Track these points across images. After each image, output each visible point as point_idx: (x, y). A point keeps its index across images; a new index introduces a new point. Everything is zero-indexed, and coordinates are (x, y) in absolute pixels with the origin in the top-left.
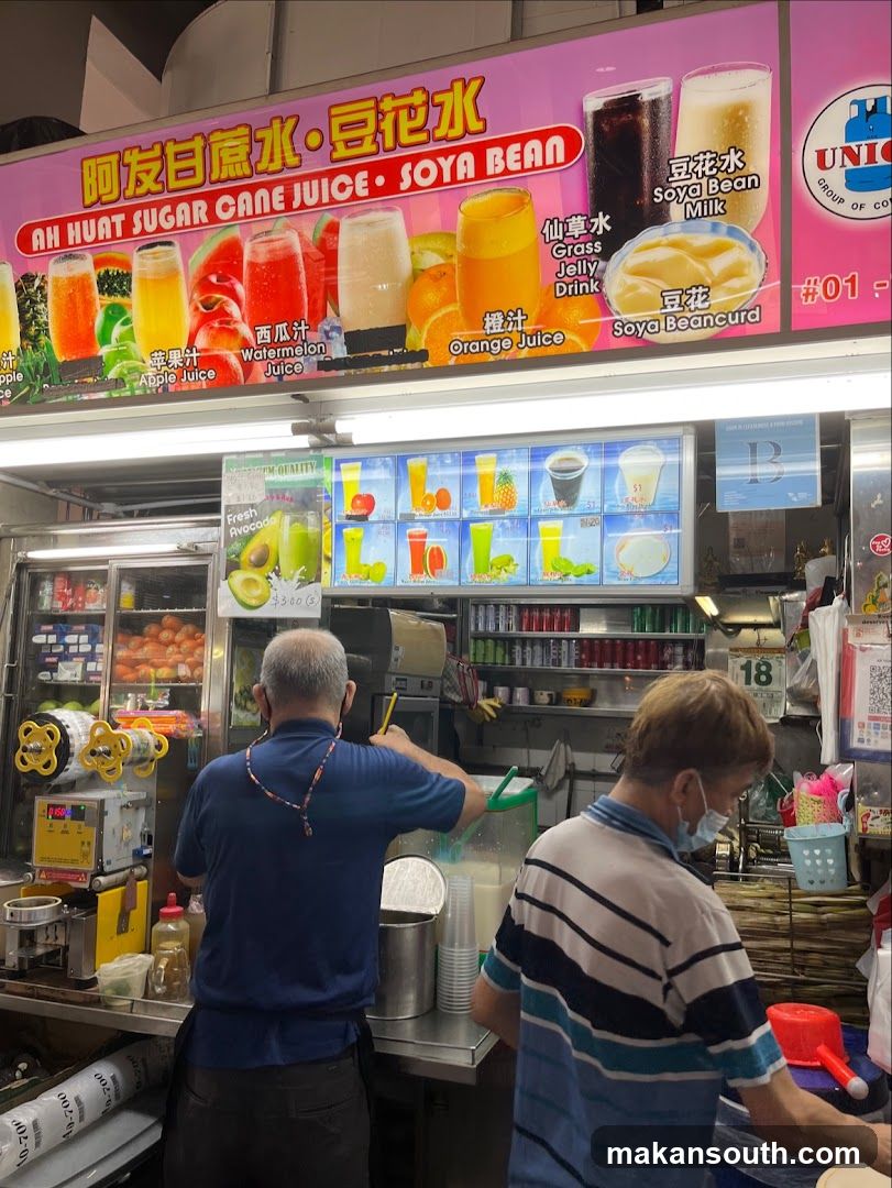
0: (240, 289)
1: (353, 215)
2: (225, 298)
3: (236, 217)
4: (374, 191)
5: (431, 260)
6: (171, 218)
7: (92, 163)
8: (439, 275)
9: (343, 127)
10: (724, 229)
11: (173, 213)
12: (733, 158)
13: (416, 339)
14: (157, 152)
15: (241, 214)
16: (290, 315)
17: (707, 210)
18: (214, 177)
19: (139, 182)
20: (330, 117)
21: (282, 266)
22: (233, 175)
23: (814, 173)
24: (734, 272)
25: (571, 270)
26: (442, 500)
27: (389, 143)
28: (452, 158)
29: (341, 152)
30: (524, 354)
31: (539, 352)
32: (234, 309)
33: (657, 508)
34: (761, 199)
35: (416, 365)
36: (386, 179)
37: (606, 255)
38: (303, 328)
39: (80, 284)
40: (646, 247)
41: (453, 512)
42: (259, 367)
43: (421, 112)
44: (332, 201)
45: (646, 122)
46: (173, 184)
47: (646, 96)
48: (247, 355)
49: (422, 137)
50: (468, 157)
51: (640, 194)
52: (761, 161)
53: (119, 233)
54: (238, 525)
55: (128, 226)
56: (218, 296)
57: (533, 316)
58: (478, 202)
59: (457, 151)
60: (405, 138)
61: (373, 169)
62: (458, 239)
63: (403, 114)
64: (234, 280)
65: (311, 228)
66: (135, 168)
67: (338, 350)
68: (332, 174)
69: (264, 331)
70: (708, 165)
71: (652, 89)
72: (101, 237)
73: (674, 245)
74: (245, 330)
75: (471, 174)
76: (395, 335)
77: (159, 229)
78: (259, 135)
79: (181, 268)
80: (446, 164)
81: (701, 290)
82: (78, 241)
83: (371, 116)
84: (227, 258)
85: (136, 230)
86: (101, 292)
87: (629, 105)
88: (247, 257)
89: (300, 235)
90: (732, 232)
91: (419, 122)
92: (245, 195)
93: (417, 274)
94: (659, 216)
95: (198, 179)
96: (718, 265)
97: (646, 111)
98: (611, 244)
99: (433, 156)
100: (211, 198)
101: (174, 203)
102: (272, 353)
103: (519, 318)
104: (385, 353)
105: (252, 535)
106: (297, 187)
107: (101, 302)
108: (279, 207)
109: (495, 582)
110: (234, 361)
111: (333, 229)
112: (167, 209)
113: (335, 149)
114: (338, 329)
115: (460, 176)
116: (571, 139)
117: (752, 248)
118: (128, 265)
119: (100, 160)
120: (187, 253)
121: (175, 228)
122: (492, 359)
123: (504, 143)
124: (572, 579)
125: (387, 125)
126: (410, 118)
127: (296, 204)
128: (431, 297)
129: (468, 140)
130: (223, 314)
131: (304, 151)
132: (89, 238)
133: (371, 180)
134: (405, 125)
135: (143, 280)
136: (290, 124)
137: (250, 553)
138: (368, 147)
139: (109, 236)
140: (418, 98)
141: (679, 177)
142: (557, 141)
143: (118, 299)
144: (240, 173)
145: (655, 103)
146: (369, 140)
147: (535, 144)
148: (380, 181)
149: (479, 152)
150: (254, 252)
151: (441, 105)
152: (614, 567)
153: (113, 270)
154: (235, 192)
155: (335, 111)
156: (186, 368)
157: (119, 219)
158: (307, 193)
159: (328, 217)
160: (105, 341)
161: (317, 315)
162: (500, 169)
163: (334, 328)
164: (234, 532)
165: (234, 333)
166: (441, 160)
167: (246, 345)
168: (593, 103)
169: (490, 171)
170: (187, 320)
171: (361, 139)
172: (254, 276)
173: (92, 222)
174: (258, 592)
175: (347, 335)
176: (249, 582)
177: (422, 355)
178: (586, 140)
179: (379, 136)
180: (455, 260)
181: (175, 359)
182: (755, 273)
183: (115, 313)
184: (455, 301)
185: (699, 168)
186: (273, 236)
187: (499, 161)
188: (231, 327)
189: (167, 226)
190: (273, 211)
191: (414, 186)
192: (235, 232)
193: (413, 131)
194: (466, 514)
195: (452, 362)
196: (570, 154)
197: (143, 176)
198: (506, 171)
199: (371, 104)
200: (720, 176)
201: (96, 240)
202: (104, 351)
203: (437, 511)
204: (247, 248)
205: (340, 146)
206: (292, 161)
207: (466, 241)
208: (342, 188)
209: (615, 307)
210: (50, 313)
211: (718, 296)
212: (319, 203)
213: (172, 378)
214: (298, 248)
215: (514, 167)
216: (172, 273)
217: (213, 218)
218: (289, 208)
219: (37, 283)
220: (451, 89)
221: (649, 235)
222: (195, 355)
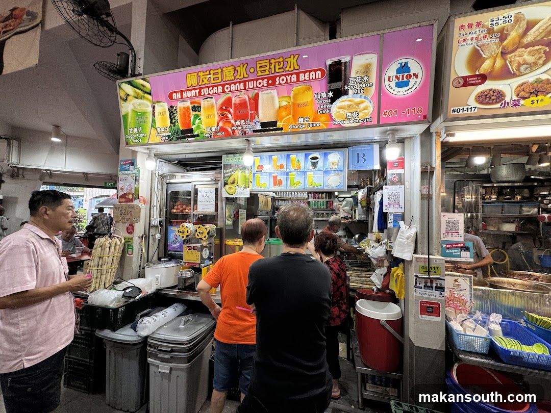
0: (231, 111)
1: (263, 91)
2: (227, 113)
3: (230, 91)
5: (284, 103)
6: (212, 91)
7: (189, 75)
8: (286, 108)
9: (260, 67)
10: (363, 97)
11: (213, 89)
12: (366, 78)
13: (279, 125)
14: (208, 73)
15: (232, 90)
16: (245, 117)
17: (360, 91)
18: (224, 80)
19: (203, 81)
21: (243, 105)
22: (229, 79)
23: (387, 82)
24: (365, 108)
25: (322, 107)
26: (282, 167)
27: (273, 72)
28: (290, 76)
29: (260, 74)
30: (309, 129)
31: (313, 128)
32: (230, 116)
33: (338, 169)
34: (373, 90)
35: (280, 131)
36: (272, 82)
37: (331, 103)
38: (249, 121)
39: (187, 109)
40: (342, 101)
41: (285, 170)
42: (237, 132)
43: (282, 63)
44: (257, 87)
45: (343, 68)
46: (213, 82)
47: (343, 61)
48: (233, 128)
49: (282, 70)
50: (295, 76)
52: (373, 79)
53: (197, 95)
54: (227, 173)
55: (200, 93)
56: (225, 112)
57: (312, 119)
58: (297, 88)
59: (292, 74)
60: (277, 71)
61: (269, 79)
62: (292, 98)
63: (277, 64)
64: (230, 108)
65: (251, 94)
66: (202, 77)
67: (259, 127)
68: (257, 80)
69: (238, 122)
70: (359, 80)
71: (345, 59)
72: (192, 96)
73: (350, 101)
74: (233, 122)
75: (295, 81)
76: (274, 124)
77: (209, 94)
78: (237, 69)
79: (215, 105)
80: (289, 78)
81: (357, 113)
82: (186, 97)
83: (268, 64)
84: (228, 102)
85: (202, 94)
86: (193, 111)
87: (339, 63)
88: (233, 102)
89: (248, 96)
90: (365, 98)
91: (281, 66)
92: (233, 85)
93: (280, 107)
94: (346, 93)
95: (220, 80)
96: (362, 106)
97: (343, 65)
98: (333, 100)
99: (285, 75)
100: (223, 86)
101: (213, 87)
102: (240, 128)
103: (308, 119)
104: (271, 128)
105: (231, 176)
106: (247, 83)
107: (193, 114)
108: (242, 88)
109: (296, 188)
110: (230, 130)
111: (257, 95)
112: (211, 88)
113: (258, 73)
114: (258, 122)
115: (292, 81)
116: (322, 71)
117: (370, 102)
118: (200, 104)
119: (191, 75)
120: (216, 100)
121: (213, 94)
122: (300, 130)
123: (304, 72)
124: (316, 187)
125: (272, 67)
126: (279, 65)
127: (247, 88)
128: (284, 113)
129: (295, 71)
130: (227, 117)
131: (249, 73)
132: (189, 96)
133: (268, 82)
134: (277, 67)
135: (204, 108)
136: (245, 66)
137: (230, 181)
138: (267, 72)
139: (195, 96)
140: (281, 60)
141: (351, 83)
142: (319, 72)
143: (197, 113)
144: (231, 79)
145: (346, 63)
146: (267, 71)
147: (313, 73)
148: (270, 82)
149: (298, 75)
150: (235, 100)
151: (287, 62)
152: (327, 184)
153: (196, 105)
154: (230, 84)
155: (258, 63)
156: (216, 131)
157: (197, 91)
158: (250, 85)
159: (256, 91)
160: (194, 124)
161: (252, 118)
162: (303, 79)
163: (257, 121)
164: (226, 175)
165: (230, 122)
166: (287, 77)
167: (233, 126)
168: (329, 62)
169: (301, 80)
170: (217, 119)
171: (265, 70)
172: (235, 107)
173: (190, 92)
174: (232, 191)
175: (261, 123)
176: (230, 188)
177: (282, 129)
178: (327, 72)
179: (270, 70)
180: (291, 104)
181: (213, 129)
182: (371, 109)
183: (197, 117)
184: (290, 115)
185: (357, 81)
186: (241, 96)
187: (303, 77)
188: (229, 121)
189: (211, 93)
190: (240, 90)
191: (280, 83)
192: (230, 95)
193: (279, 69)
194: (288, 170)
195: (289, 131)
196: (322, 76)
197: (204, 79)
198: (305, 80)
199: (268, 61)
200: (362, 83)
201: (191, 97)
202: (193, 127)
203: (280, 170)
204: (233, 99)
205: (259, 72)
206: (246, 76)
207: (294, 98)
208: (260, 83)
209: (334, 117)
210: (178, 116)
211: (361, 114)
212: (254, 87)
213: (213, 134)
214: (247, 100)
215: (307, 79)
216: (212, 106)
217: (224, 91)
218: (245, 89)
219: (174, 108)
220: (290, 57)
221: (343, 98)
222: (219, 128)
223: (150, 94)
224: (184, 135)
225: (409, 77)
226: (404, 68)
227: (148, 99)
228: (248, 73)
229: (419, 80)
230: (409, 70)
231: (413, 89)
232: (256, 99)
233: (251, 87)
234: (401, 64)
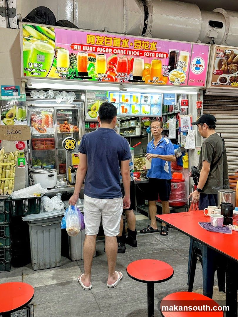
0: (116, 66)
1: (136, 58)
2: (114, 67)
3: (117, 53)
4: (140, 55)
5: (147, 67)
6: (105, 50)
7: (89, 36)
8: (148, 70)
9: (136, 44)
11: (105, 49)
12: (184, 63)
13: (143, 79)
14: (103, 38)
16: (124, 71)
17: (182, 68)
18: (114, 45)
19: (99, 42)
20: (134, 41)
21: (124, 63)
22: (117, 46)
23: (192, 67)
24: (183, 77)
25: (165, 73)
26: (127, 100)
27: (143, 48)
28: (152, 53)
29: (135, 47)
30: (158, 83)
31: (160, 84)
32: (115, 69)
33: (158, 104)
34: (186, 69)
35: (143, 83)
36: (142, 54)
37: (169, 72)
38: (126, 74)
39: (85, 58)
40: (174, 72)
41: (129, 103)
42: (118, 79)
43: (148, 45)
44: (133, 55)
45: (176, 55)
46: (106, 44)
47: (176, 52)
48: (116, 77)
49: (148, 49)
50: (154, 54)
51: (174, 65)
52: (187, 64)
53: (94, 50)
54: (90, 102)
55: (96, 50)
56: (112, 66)
57: (160, 78)
58: (154, 60)
59: (153, 52)
61: (140, 52)
62: (151, 65)
63: (145, 45)
64: (115, 64)
65: (130, 58)
66: (98, 40)
67: (132, 79)
68: (134, 51)
69: (120, 73)
70: (182, 63)
71: (177, 51)
72: (90, 50)
73: (177, 72)
74: (116, 73)
75: (154, 56)
76: (140, 78)
77: (102, 52)
78: (122, 41)
79: (106, 60)
80: (151, 54)
81: (179, 79)
82: (85, 50)
83: (141, 43)
84: (115, 60)
85: (98, 51)
86: (89, 60)
87: (174, 52)
89: (128, 59)
90: (183, 72)
91: (147, 46)
92: (119, 50)
93: (145, 69)
94: (176, 68)
95: (111, 45)
96: (182, 76)
97: (176, 54)
98: (170, 70)
100: (113, 49)
101: (106, 48)
102: (121, 77)
103: (158, 78)
104: (139, 80)
105: (93, 104)
106: (128, 51)
107: (89, 62)
108: (125, 53)
109: (135, 114)
110: (114, 77)
111: (133, 59)
112: (104, 49)
114: (132, 75)
115: (152, 56)
116: (167, 54)
117: (185, 74)
118: (95, 57)
119: (91, 36)
120: (107, 57)
121: (105, 52)
122: (153, 83)
123: (159, 53)
124: (146, 114)
125: (143, 45)
126: (146, 45)
127: (127, 54)
128: (146, 73)
129: (154, 51)
130: (113, 69)
132: (88, 50)
134: (145, 46)
135: (98, 60)
136: (128, 40)
137: (92, 108)
139: (92, 50)
140: (148, 43)
141: (179, 64)
142: (165, 55)
143: (92, 62)
144: (118, 46)
146: (140, 47)
147: (162, 54)
148: (141, 54)
149: (155, 53)
150: (119, 60)
151: (151, 45)
152: (152, 112)
153: (92, 57)
154: (117, 49)
155: (135, 41)
156: (104, 77)
157: (94, 48)
158: (130, 53)
159: (132, 57)
160: (89, 70)
161: (129, 73)
162: (158, 56)
163: (131, 75)
164: (89, 104)
166: (150, 53)
167: (116, 75)
168: (170, 51)
169: (157, 56)
170: (106, 69)
171: (139, 46)
172: (119, 64)
173: (88, 47)
174: (94, 115)
175: (133, 76)
176: (92, 113)
177: (144, 82)
178: (169, 55)
179: (141, 47)
180: (150, 68)
181: (103, 75)
182: (185, 78)
183: (92, 65)
184: (149, 74)
186: (123, 58)
187: (158, 55)
188: (114, 72)
190: (123, 54)
191: (146, 56)
192: (116, 56)
193: (146, 47)
194: (131, 103)
195: (148, 83)
196: (167, 57)
197: (100, 41)
198: (159, 57)
199: (141, 41)
201: (89, 51)
202: (88, 72)
203: (126, 102)
204: (118, 59)
205: (135, 46)
206: (127, 47)
207: (152, 66)
208: (135, 53)
209: (170, 79)
210: (77, 62)
211: (181, 80)
213: (102, 79)
214: (127, 61)
215: (160, 57)
216: (104, 60)
217: (113, 52)
218: (126, 54)
219: (75, 56)
220: (152, 43)
221: (175, 70)
222: (107, 75)
223: (54, 41)
224: (80, 76)
225: (200, 66)
226: (198, 62)
227: (51, 44)
228: (129, 45)
229: (203, 68)
230: (200, 63)
231: (201, 71)
232: (132, 61)
233: (130, 54)
234: (198, 59)
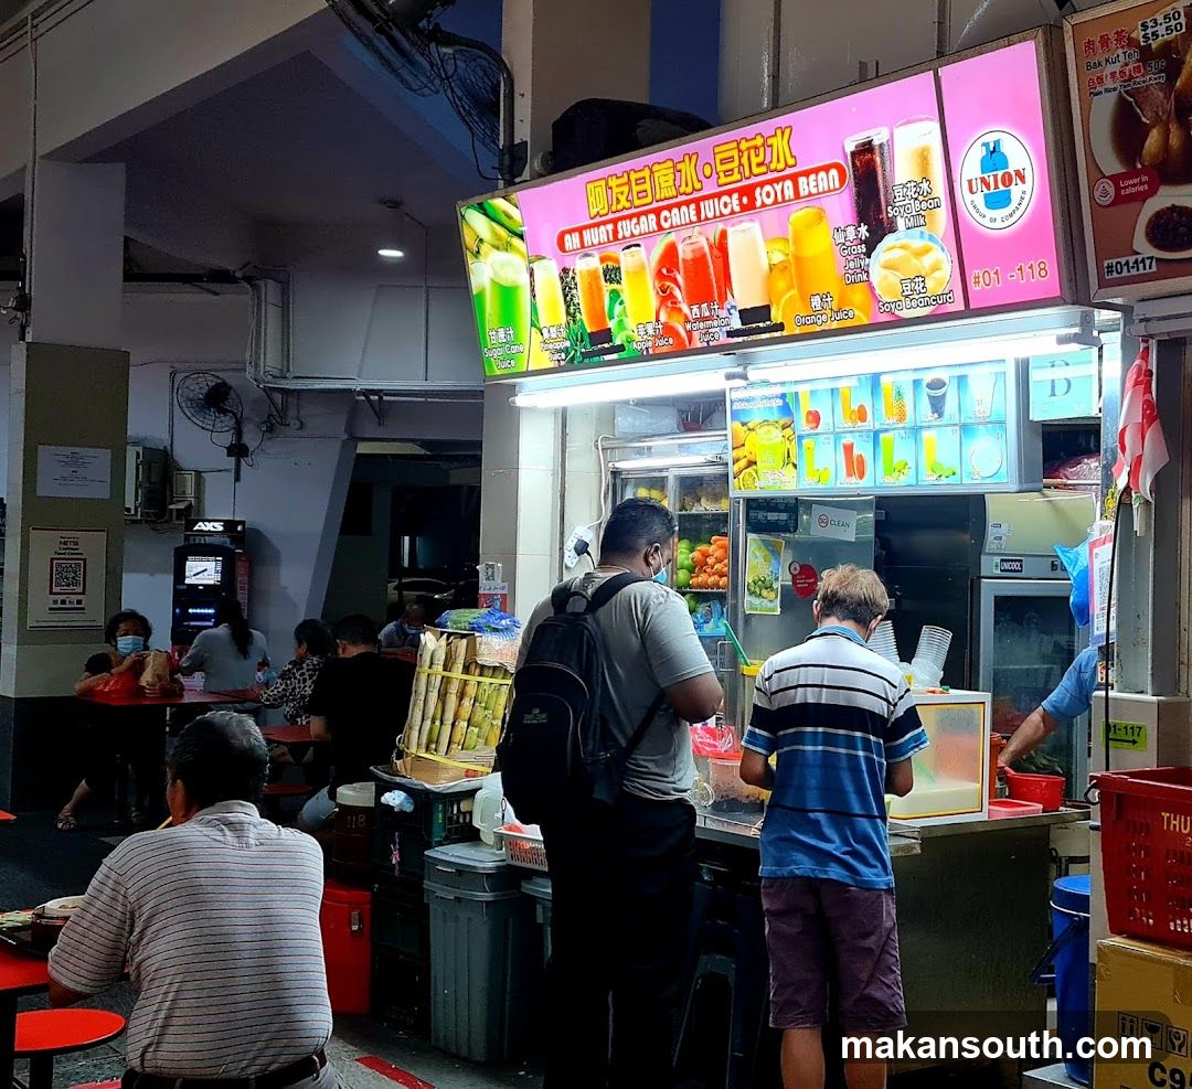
0: (680, 279)
1: (733, 225)
2: (672, 285)
3: (672, 226)
4: (744, 208)
5: (778, 258)
6: (637, 226)
7: (592, 185)
8: (783, 268)
9: (722, 162)
10: (926, 236)
11: (638, 223)
12: (925, 186)
13: (777, 316)
14: (625, 179)
15: (674, 224)
16: (708, 298)
17: (919, 221)
18: (658, 197)
19: (618, 201)
20: (714, 154)
21: (699, 261)
22: (667, 196)
23: (968, 197)
24: (935, 268)
25: (852, 265)
26: (862, 415)
27: (747, 174)
28: (781, 184)
29: (723, 180)
30: (835, 325)
31: (842, 324)
32: (677, 293)
33: (992, 419)
34: (942, 216)
35: (779, 334)
36: (748, 199)
37: (868, 254)
38: (716, 307)
39: (593, 274)
40: (888, 247)
41: (869, 424)
42: (696, 335)
43: (762, 150)
44: (722, 215)
45: (878, 160)
46: (637, 202)
47: (876, 142)
48: (688, 327)
49: (763, 169)
50: (789, 183)
51: (880, 211)
52: (939, 189)
53: (611, 238)
55: (615, 232)
56: (668, 284)
57: (836, 298)
58: (799, 215)
59: (783, 179)
60: (756, 170)
61: (740, 192)
62: (791, 243)
63: (752, 152)
64: (676, 272)
65: (713, 231)
66: (615, 190)
68: (719, 196)
69: (695, 308)
70: (914, 190)
71: (879, 136)
72: (602, 241)
73: (901, 247)
74: (685, 308)
75: (792, 197)
76: (763, 312)
77: (633, 235)
78: (679, 166)
79: (647, 265)
80: (778, 187)
81: (921, 279)
82: (590, 243)
83: (735, 154)
84: (670, 256)
85: (620, 236)
86: (606, 281)
87: (868, 148)
88: (681, 255)
89: (707, 239)
90: (931, 238)
91: (760, 159)
92: (675, 211)
93: (772, 266)
94: (893, 229)
95: (649, 200)
96: (928, 261)
97: (877, 151)
98: (871, 245)
99: (770, 182)
100: (657, 212)
101: (638, 216)
102: (701, 325)
103: (829, 299)
104: (761, 325)
106: (702, 204)
107: (607, 287)
108: (694, 219)
109: (897, 483)
110: (682, 331)
111: (724, 235)
112: (634, 220)
113: (719, 178)
115: (787, 198)
116: (841, 171)
117: (943, 250)
118: (617, 261)
119: (596, 184)
120: (649, 251)
121: (640, 234)
122: (818, 329)
123: (806, 174)
124: (944, 481)
125: (745, 160)
126: (756, 155)
127: (703, 216)
128: (781, 284)
129: (789, 171)
130: (672, 296)
131: (704, 179)
132: (596, 242)
133: (740, 199)
134: (755, 160)
135: (627, 272)
136: (694, 159)
138: (736, 176)
139: (606, 240)
140: (759, 141)
141: (899, 199)
142: (834, 172)
143: (615, 286)
144: (671, 195)
145: (881, 145)
146: (736, 170)
147: (823, 175)
148: (745, 200)
149: (795, 180)
150: (684, 251)
151: (771, 146)
152: (969, 469)
153: (611, 264)
154: (669, 208)
155: (717, 150)
156: (656, 336)
157: (610, 227)
158: (708, 209)
159: (721, 226)
160: (611, 318)
161: (723, 298)
162: (806, 193)
163: (733, 307)
165: (680, 310)
166: (775, 185)
167: (687, 321)
168: (850, 147)
169: (802, 194)
170: (654, 301)
171: (732, 170)
172: (686, 269)
173: (596, 229)
175: (740, 312)
177: (780, 327)
178: (849, 172)
179: (741, 168)
180: (790, 257)
181: (650, 330)
182: (947, 269)
183: (615, 297)
184: (794, 287)
185: (908, 193)
186: (693, 240)
187: (806, 187)
188: (678, 306)
189: (636, 232)
190: (691, 222)
191: (763, 205)
192: (672, 237)
193: (759, 165)
194: (878, 427)
195: (797, 331)
196: (842, 181)
197: (620, 196)
198: (810, 195)
199: (734, 145)
200: (921, 198)
201: (600, 243)
202: (611, 324)
203: (860, 424)
204: (680, 248)
205: (722, 174)
206: (698, 186)
207: (795, 243)
208: (726, 205)
209: (878, 292)
210: (580, 296)
211: (929, 284)
212: (715, 217)
213: (650, 344)
214: (707, 249)
215: (814, 191)
216: (642, 267)
217: (660, 228)
218: (699, 220)
219: (571, 274)
220: (776, 135)
221: (889, 240)
222: (660, 326)
223: (521, 237)
224: (595, 348)
225: (1007, 179)
226: (994, 154)
227: (518, 251)
228: (702, 178)
229: (1027, 187)
230: (1004, 162)
231: (1022, 208)
232: (721, 246)
233: (710, 215)
234: (986, 145)
